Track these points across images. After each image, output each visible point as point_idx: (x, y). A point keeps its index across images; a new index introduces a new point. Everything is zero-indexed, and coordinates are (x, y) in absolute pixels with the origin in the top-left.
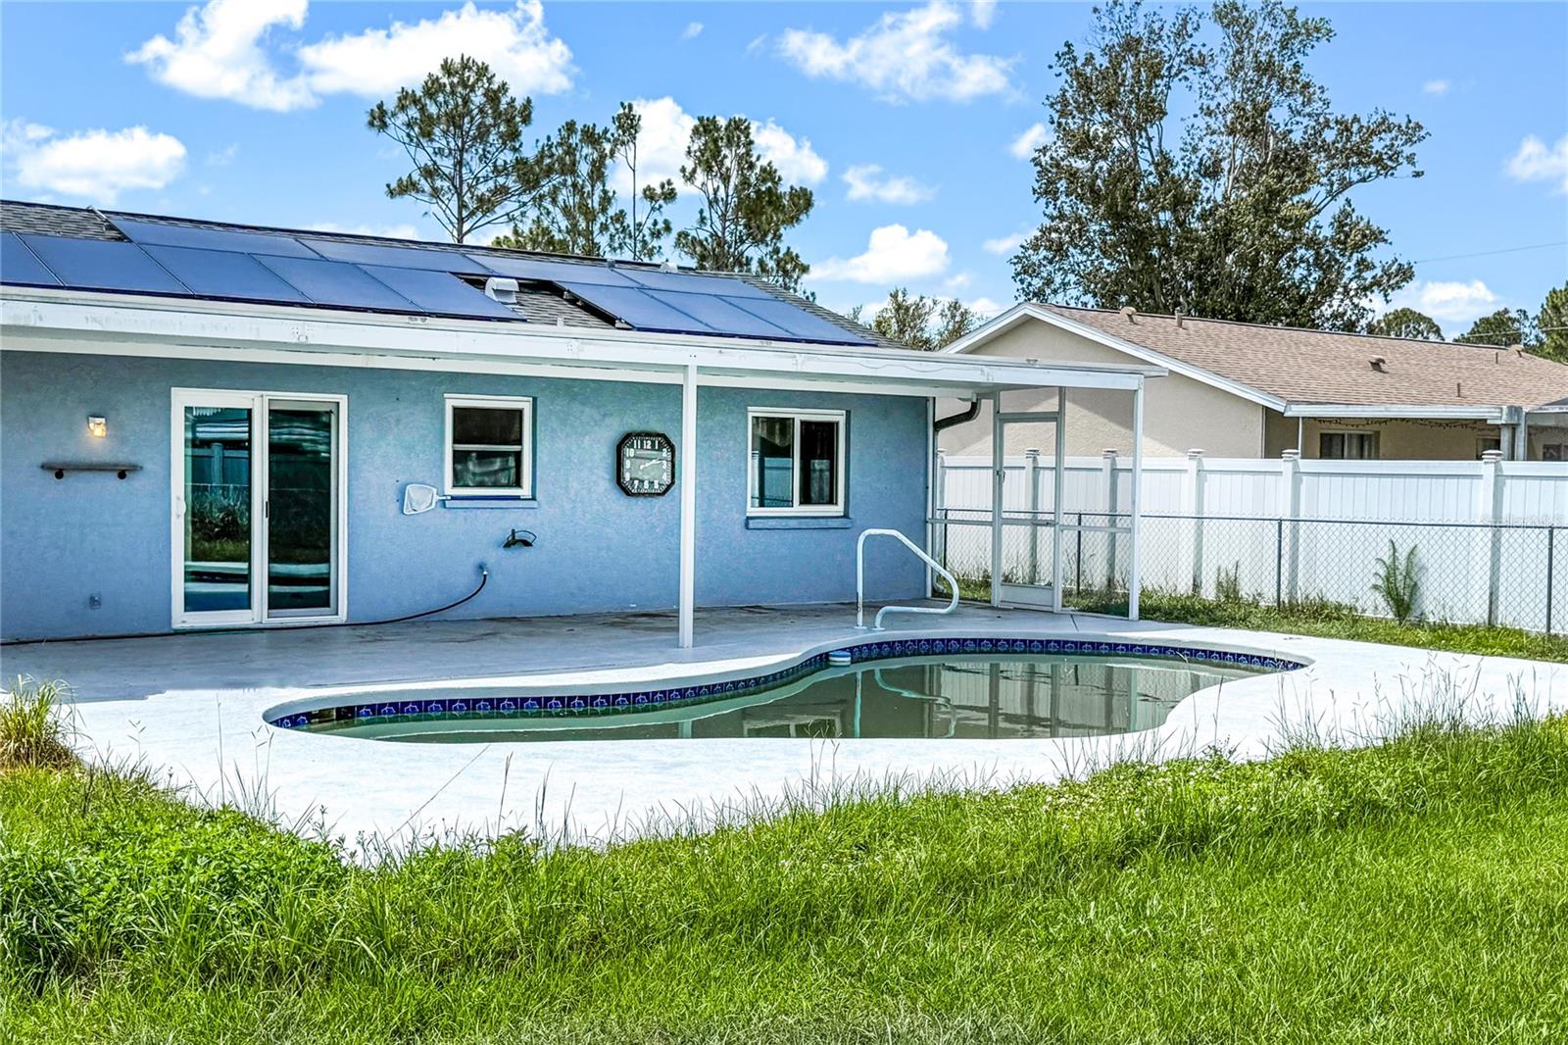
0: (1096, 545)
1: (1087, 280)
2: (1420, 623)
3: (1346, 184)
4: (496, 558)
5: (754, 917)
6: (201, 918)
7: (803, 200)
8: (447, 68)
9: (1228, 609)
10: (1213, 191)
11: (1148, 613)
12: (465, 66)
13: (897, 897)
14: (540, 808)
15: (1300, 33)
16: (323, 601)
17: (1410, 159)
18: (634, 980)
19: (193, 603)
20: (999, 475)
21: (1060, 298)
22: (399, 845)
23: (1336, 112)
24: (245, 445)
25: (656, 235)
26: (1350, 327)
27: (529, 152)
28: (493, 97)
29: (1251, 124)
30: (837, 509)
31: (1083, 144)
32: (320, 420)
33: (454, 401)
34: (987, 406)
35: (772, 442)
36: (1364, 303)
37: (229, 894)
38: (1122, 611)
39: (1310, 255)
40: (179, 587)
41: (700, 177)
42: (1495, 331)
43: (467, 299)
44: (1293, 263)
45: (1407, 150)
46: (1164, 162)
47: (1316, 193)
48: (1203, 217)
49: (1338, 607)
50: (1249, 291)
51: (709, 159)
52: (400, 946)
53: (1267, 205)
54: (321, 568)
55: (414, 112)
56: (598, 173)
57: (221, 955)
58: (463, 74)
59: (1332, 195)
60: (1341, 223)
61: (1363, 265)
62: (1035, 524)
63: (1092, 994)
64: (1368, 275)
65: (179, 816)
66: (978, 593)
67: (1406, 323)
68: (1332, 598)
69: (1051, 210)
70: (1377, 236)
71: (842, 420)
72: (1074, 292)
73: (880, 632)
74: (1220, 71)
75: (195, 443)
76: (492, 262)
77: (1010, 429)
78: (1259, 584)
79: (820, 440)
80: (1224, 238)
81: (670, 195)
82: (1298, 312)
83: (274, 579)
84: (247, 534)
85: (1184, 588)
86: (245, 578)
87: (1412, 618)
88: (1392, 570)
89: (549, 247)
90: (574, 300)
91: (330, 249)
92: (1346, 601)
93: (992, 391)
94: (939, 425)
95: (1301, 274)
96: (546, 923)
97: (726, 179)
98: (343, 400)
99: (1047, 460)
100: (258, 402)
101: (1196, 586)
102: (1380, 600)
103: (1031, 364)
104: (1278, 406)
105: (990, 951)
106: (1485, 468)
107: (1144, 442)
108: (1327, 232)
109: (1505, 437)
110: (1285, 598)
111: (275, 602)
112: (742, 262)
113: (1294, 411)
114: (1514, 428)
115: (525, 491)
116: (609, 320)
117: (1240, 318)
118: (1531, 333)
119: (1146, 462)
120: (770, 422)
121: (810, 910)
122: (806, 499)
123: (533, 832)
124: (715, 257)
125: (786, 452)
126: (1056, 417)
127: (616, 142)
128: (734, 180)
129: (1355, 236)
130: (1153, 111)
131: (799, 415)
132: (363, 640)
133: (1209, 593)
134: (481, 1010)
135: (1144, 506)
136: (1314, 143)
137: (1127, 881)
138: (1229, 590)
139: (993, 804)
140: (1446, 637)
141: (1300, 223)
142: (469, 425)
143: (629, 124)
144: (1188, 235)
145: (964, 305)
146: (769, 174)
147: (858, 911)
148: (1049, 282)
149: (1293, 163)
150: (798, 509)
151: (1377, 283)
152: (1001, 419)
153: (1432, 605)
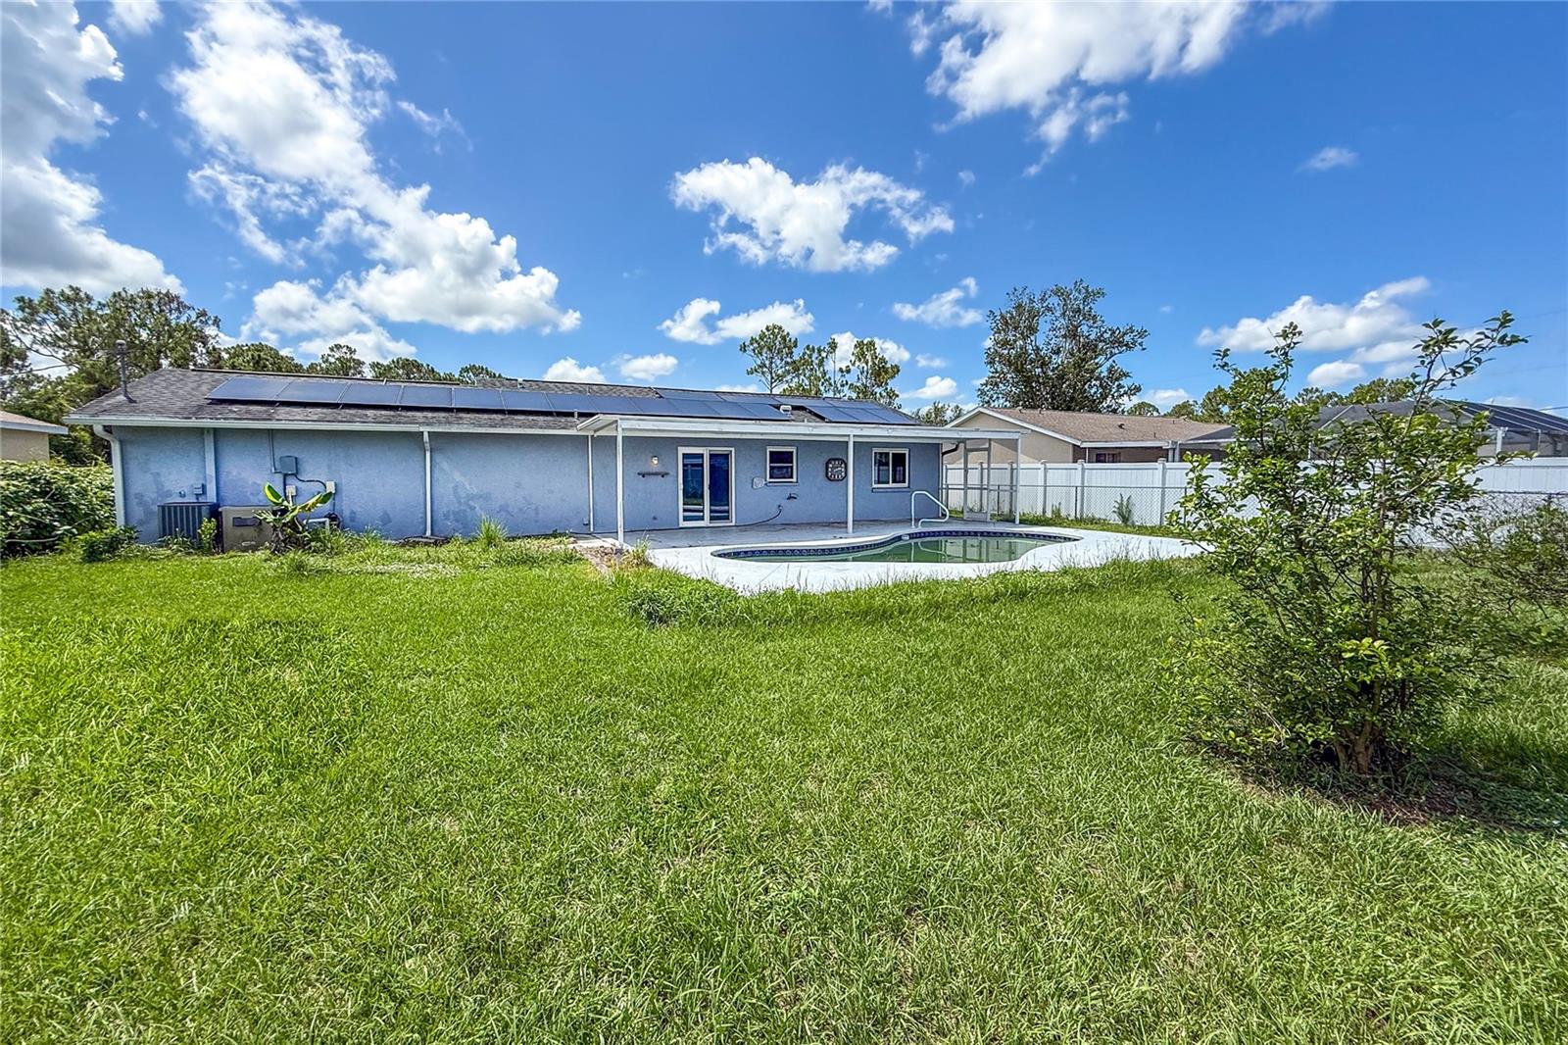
0: (1005, 497)
1: (1006, 395)
2: (1134, 526)
3: (1112, 355)
4: (785, 503)
5: (866, 614)
6: (700, 608)
7: (896, 369)
8: (768, 329)
9: (1057, 520)
10: (1057, 360)
11: (1022, 522)
12: (775, 327)
13: (914, 609)
14: (798, 580)
15: (1090, 296)
16: (727, 518)
17: (1141, 344)
18: (827, 630)
19: (686, 519)
20: (966, 471)
21: (996, 404)
22: (756, 590)
23: (1108, 325)
24: (702, 465)
25: (842, 386)
26: (1115, 411)
27: (796, 357)
28: (784, 338)
29: (1073, 334)
30: (906, 485)
31: (1005, 343)
32: (726, 457)
33: (770, 449)
34: (962, 445)
35: (882, 459)
36: (1120, 401)
37: (707, 601)
38: (1013, 521)
39: (1098, 383)
40: (681, 514)
41: (857, 363)
42: (1182, 410)
43: (773, 413)
44: (1091, 387)
45: (1140, 341)
46: (1037, 350)
47: (1101, 359)
48: (1053, 371)
49: (1099, 519)
50: (1072, 399)
51: (861, 356)
52: (757, 617)
53: (1078, 366)
54: (726, 508)
55: (756, 345)
56: (821, 363)
57: (704, 618)
58: (774, 330)
59: (1107, 359)
60: (1110, 371)
61: (1120, 386)
62: (981, 489)
63: (976, 639)
64: (1122, 390)
65: (689, 581)
66: (957, 516)
67: (1142, 408)
68: (1097, 516)
69: (992, 370)
70: (1126, 375)
71: (907, 453)
72: (1001, 401)
73: (920, 529)
74: (1058, 314)
75: (684, 465)
76: (782, 400)
77: (971, 455)
78: (1069, 511)
79: (899, 460)
80: (1061, 377)
81: (848, 371)
82: (1094, 408)
83: (711, 511)
84: (702, 497)
85: (1039, 512)
86: (702, 511)
87: (1129, 523)
88: (1121, 504)
89: (806, 394)
90: (810, 412)
91: (729, 398)
92: (1103, 517)
93: (964, 441)
94: (944, 454)
95: (1094, 390)
96: (800, 613)
97: (867, 363)
98: (733, 449)
99: (985, 466)
100: (705, 451)
101: (1044, 512)
102: (1116, 516)
103: (977, 430)
104: (1079, 443)
105: (943, 625)
106: (1159, 465)
107: (1021, 457)
108: (1105, 374)
109: (1170, 453)
110: (1078, 516)
111: (712, 519)
112: (873, 394)
113: (1084, 445)
114: (1174, 449)
115: (794, 480)
116: (823, 418)
117: (1069, 409)
118: (1199, 411)
119: (1022, 466)
120: (881, 454)
121: (884, 612)
122: (894, 482)
123: (797, 587)
124: (864, 392)
125: (887, 464)
126: (988, 450)
127: (828, 352)
128: (870, 363)
129: (1116, 375)
130: (1033, 330)
131: (891, 451)
132: (741, 531)
133: (1049, 515)
134: (781, 636)
135: (1021, 483)
136: (1100, 339)
137: (994, 609)
138: (1057, 513)
139: (951, 583)
140: (1142, 530)
141: (1093, 371)
142: (776, 457)
143: (833, 346)
144: (1047, 377)
145: (961, 406)
146: (883, 360)
147: (901, 613)
148: (991, 397)
149: (1091, 348)
150: (891, 485)
151: (1126, 393)
152: (967, 451)
153: (1137, 519)
